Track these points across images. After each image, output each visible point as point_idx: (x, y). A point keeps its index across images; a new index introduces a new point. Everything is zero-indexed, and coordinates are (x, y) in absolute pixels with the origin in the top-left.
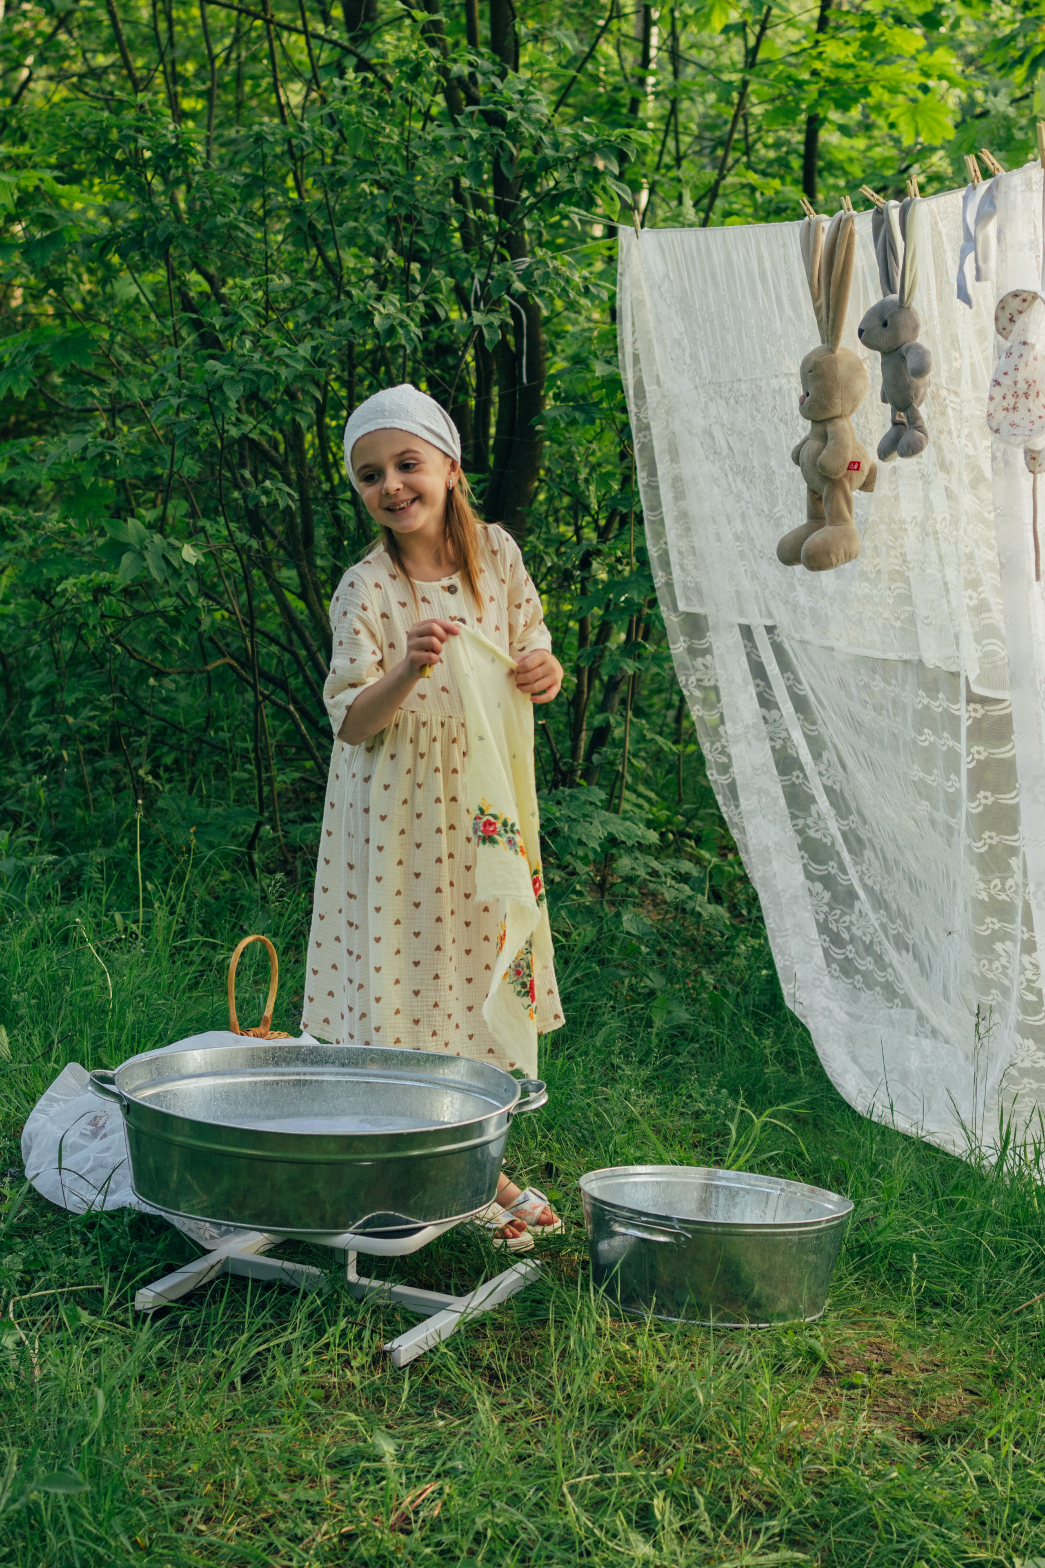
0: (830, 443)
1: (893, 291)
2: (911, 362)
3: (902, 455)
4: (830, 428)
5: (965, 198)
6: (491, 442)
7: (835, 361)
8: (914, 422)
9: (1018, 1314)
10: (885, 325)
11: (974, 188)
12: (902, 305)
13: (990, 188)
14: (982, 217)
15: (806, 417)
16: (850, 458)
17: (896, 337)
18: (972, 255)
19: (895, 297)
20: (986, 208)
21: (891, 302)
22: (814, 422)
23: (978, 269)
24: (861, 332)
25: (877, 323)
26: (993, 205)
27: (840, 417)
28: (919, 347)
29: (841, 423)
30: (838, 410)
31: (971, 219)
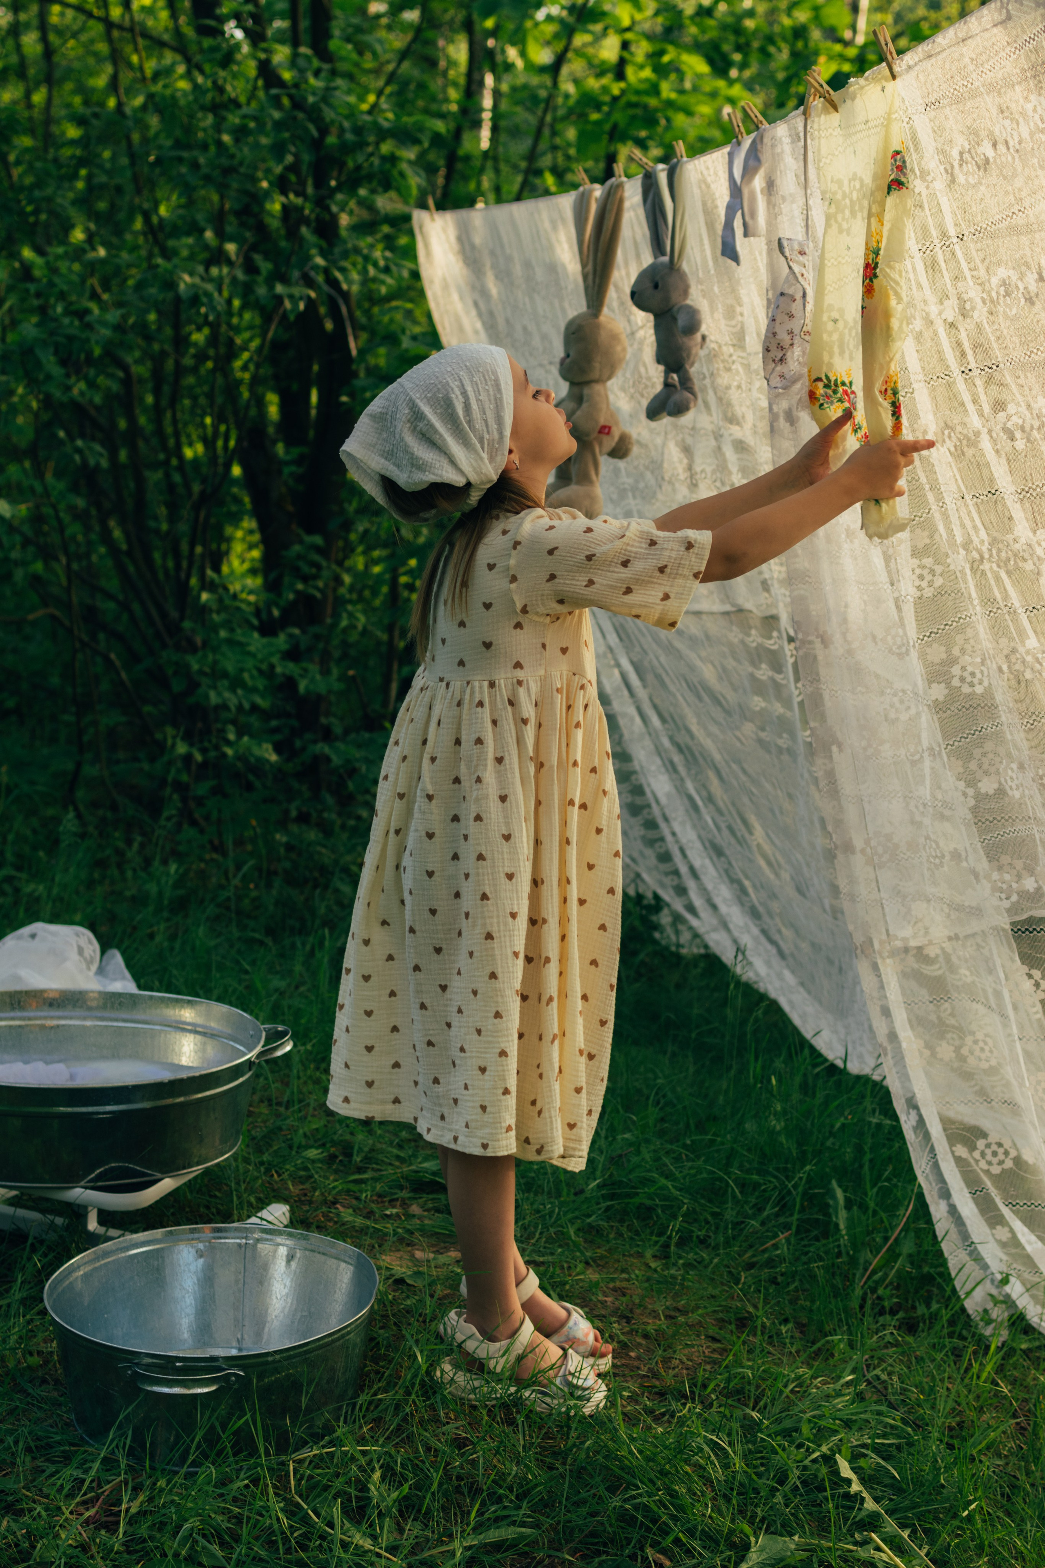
0: (585, 405)
1: (663, 254)
2: (682, 321)
3: (671, 414)
4: (586, 391)
5: (731, 155)
6: (313, 412)
7: (598, 326)
8: (686, 383)
9: (764, 1251)
10: (656, 286)
11: (739, 144)
12: (673, 267)
13: (754, 142)
14: (749, 171)
15: (565, 378)
16: (602, 421)
17: (667, 299)
18: (739, 214)
19: (666, 259)
20: (752, 163)
21: (662, 264)
22: (573, 384)
23: (745, 225)
24: (633, 294)
25: (649, 285)
26: (758, 160)
27: (597, 381)
28: (689, 307)
29: (598, 387)
30: (596, 375)
31: (737, 174)
